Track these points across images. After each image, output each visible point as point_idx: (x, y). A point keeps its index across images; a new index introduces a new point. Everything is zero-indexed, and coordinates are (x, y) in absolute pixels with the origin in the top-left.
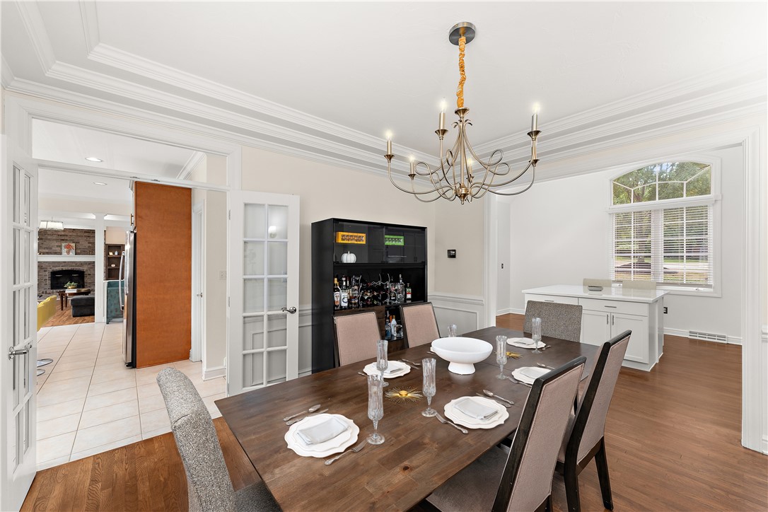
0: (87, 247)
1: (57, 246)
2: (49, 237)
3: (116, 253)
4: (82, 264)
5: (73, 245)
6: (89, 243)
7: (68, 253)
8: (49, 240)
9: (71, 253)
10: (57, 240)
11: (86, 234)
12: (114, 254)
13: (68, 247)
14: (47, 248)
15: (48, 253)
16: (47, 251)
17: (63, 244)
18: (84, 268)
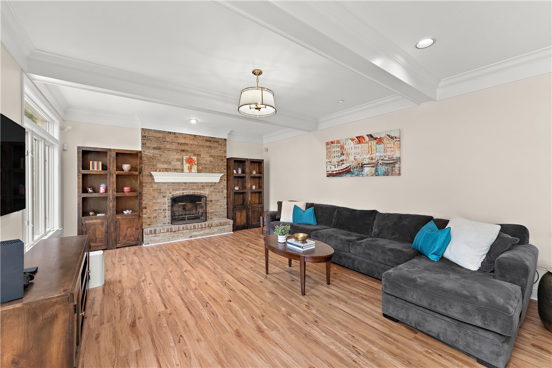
0: (208, 162)
1: (178, 160)
2: (168, 146)
3: (240, 171)
4: (204, 186)
5: (195, 158)
6: (211, 156)
7: (190, 169)
8: (169, 150)
9: (193, 171)
10: (176, 150)
11: (208, 144)
12: (237, 172)
13: (190, 161)
14: (166, 162)
15: (166, 170)
16: (165, 166)
17: (185, 158)
18: (205, 192)
